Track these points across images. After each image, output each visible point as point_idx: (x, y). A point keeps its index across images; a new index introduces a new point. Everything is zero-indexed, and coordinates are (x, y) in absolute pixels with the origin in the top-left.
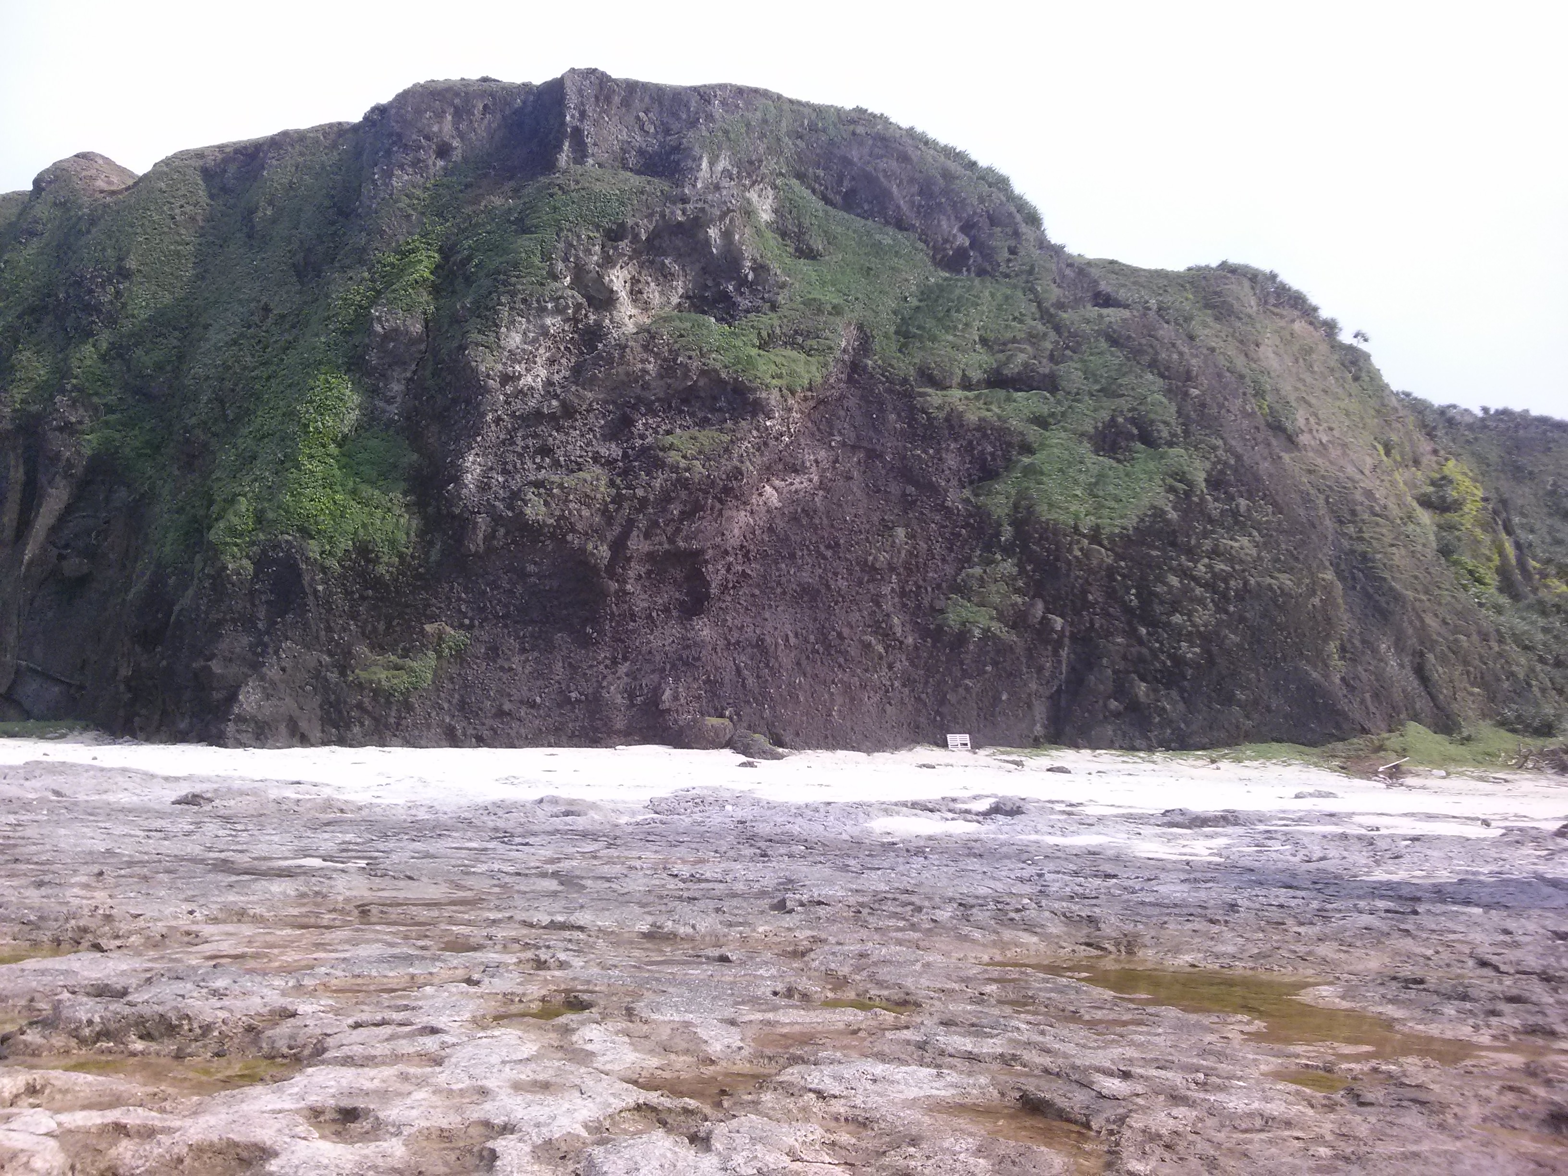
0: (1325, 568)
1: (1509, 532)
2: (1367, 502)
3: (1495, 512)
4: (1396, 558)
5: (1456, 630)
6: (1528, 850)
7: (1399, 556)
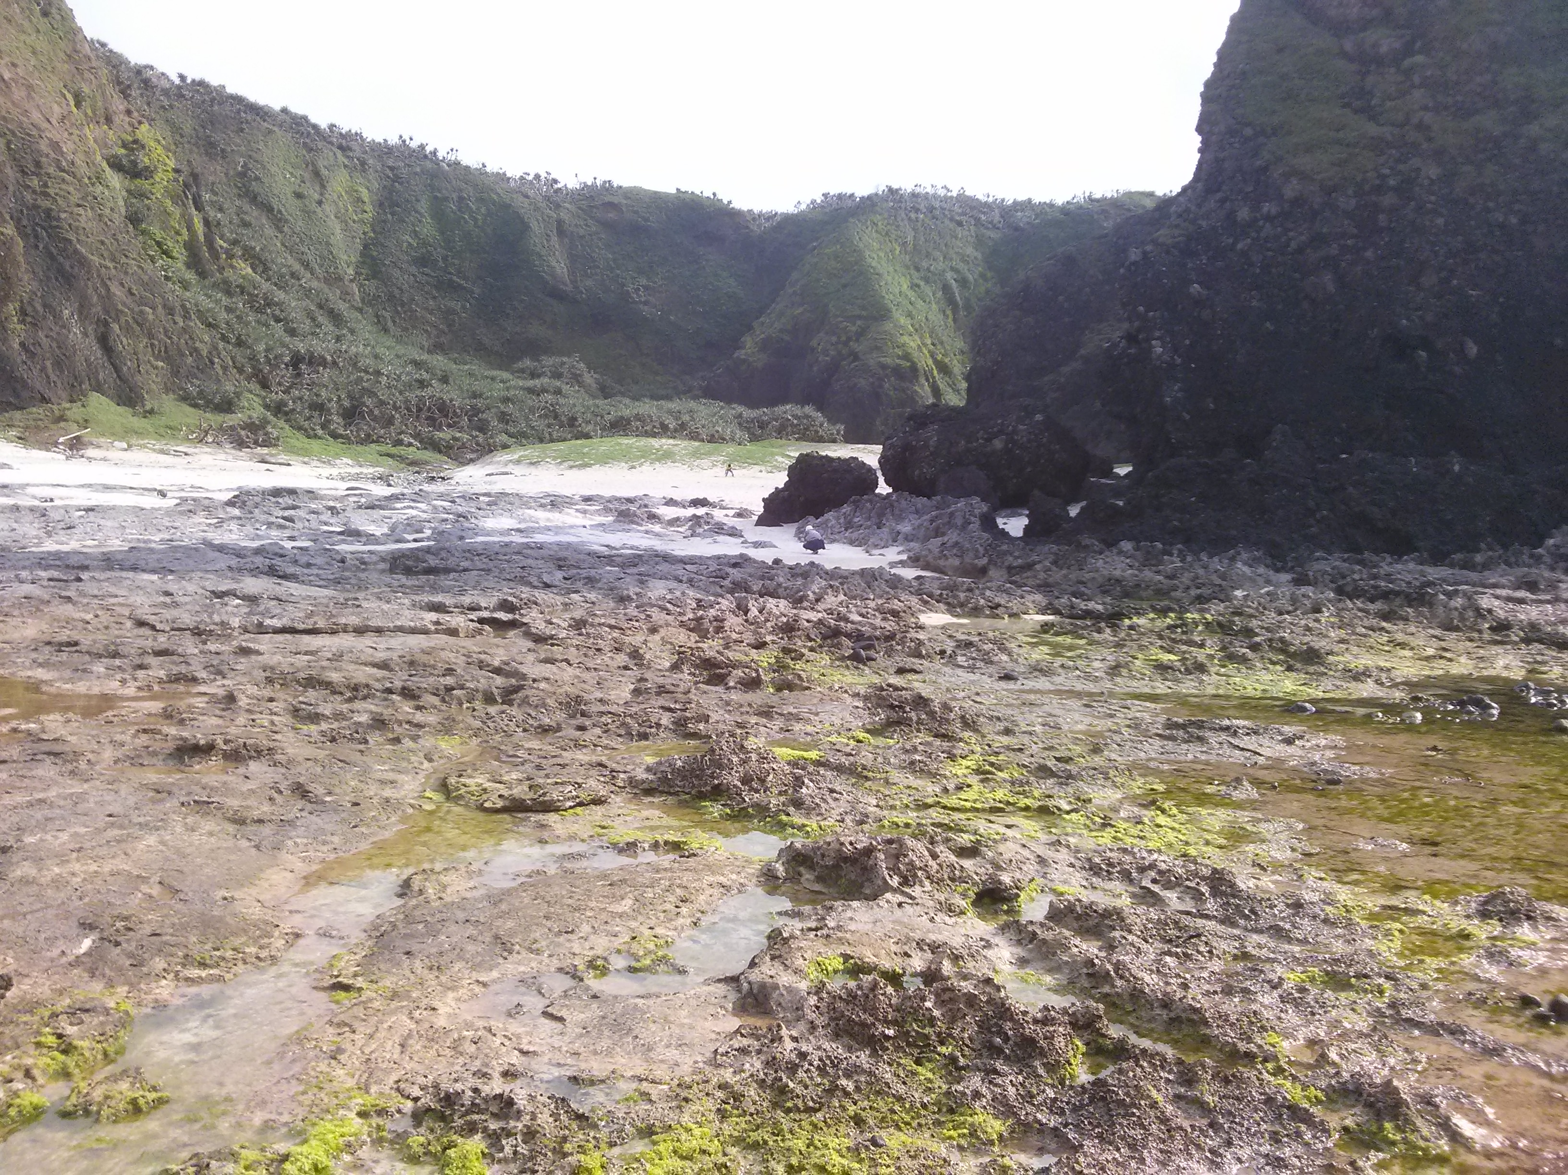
0: (5, 221)
1: (199, 207)
2: (53, 155)
3: (186, 185)
4: (83, 219)
5: (142, 302)
6: (200, 518)
7: (85, 217)
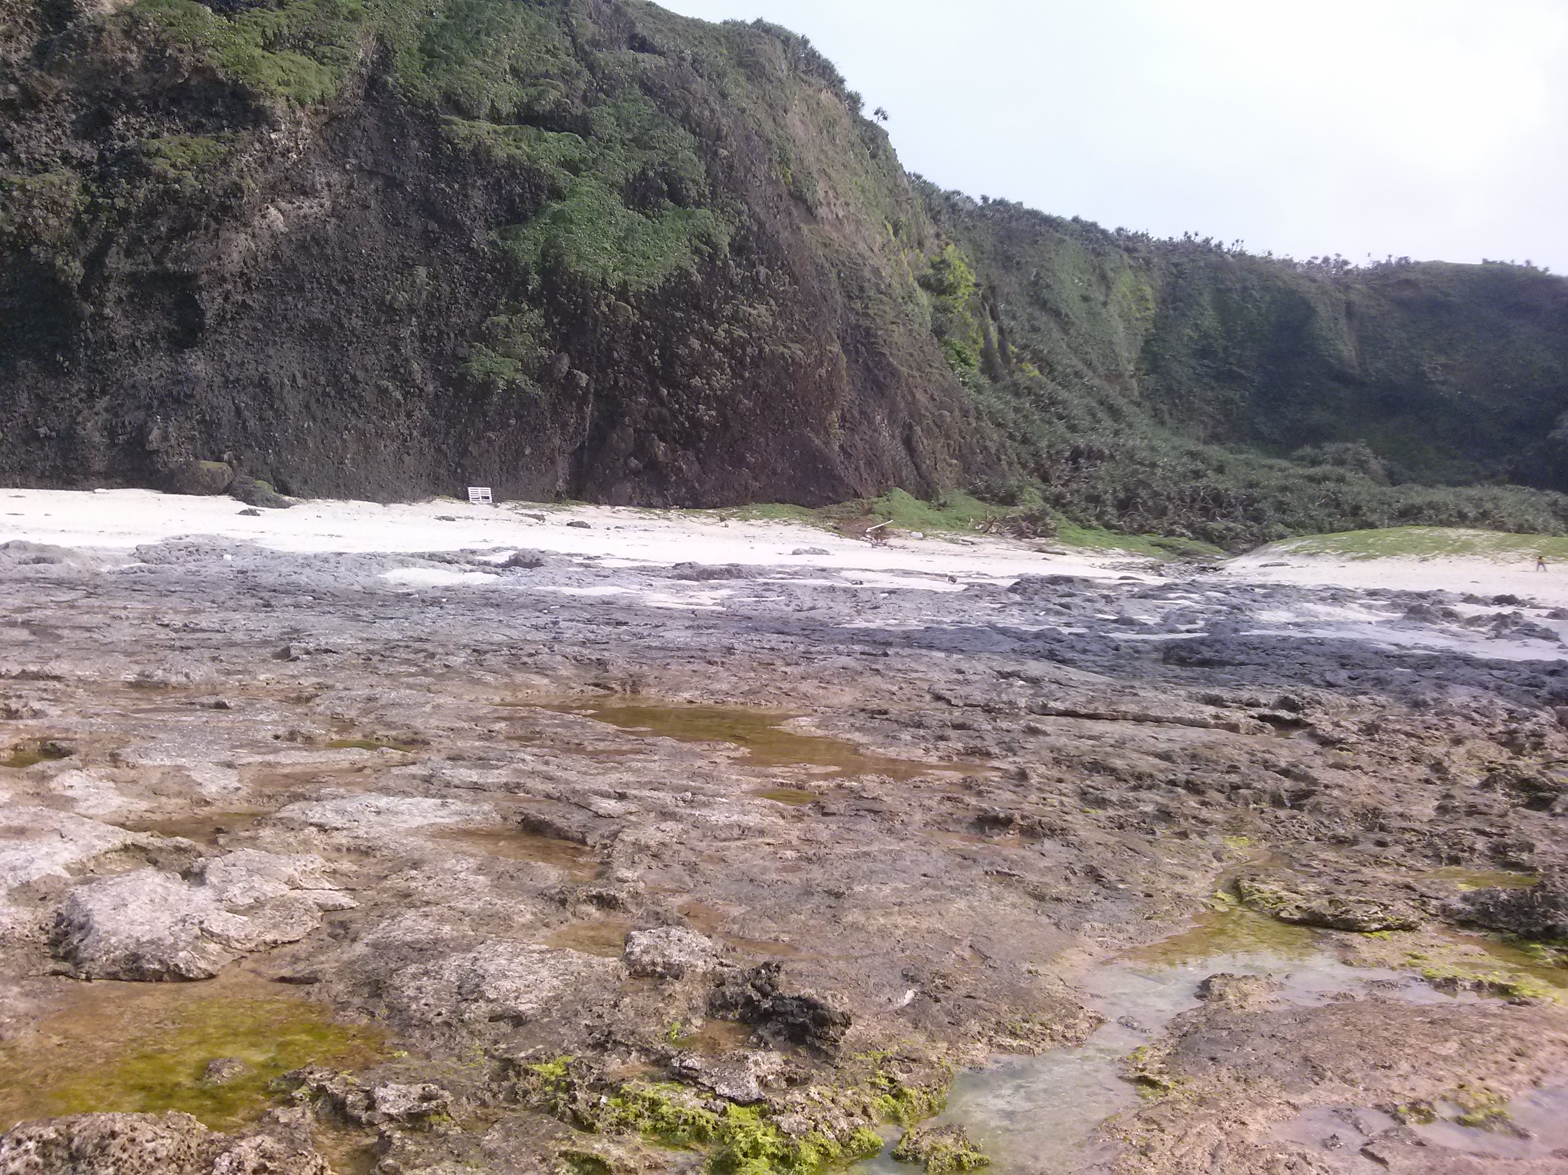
0: (833, 341)
1: (994, 318)
2: (873, 280)
3: (984, 297)
4: (896, 335)
5: (942, 406)
6: (985, 603)
7: (898, 334)
